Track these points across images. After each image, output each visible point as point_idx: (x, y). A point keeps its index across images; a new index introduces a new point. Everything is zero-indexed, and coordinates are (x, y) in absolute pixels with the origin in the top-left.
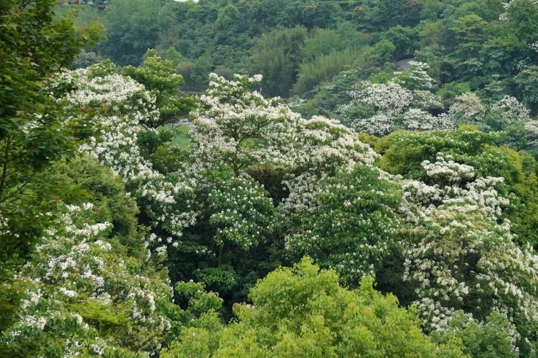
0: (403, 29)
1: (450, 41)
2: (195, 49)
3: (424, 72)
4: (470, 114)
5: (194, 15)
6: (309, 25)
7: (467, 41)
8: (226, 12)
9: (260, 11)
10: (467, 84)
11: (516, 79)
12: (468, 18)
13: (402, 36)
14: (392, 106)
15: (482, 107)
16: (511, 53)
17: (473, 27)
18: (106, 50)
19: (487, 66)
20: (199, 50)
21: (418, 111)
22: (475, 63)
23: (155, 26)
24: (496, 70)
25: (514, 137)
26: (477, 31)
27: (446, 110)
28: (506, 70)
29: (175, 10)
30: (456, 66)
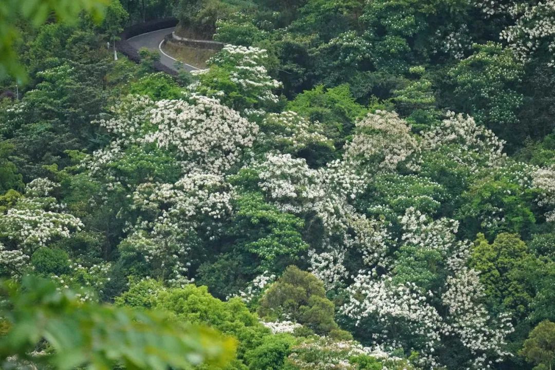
4: (396, 159)
14: (217, 149)
19: (379, 47)
21: (287, 158)
22: (355, 43)
25: (501, 205)
30: (316, 52)
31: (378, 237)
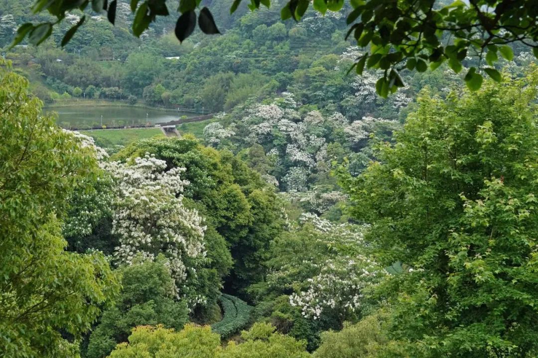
0: (285, 74)
1: (307, 81)
2: (173, 85)
3: (292, 99)
4: (315, 123)
5: (174, 66)
6: (236, 72)
7: (316, 82)
8: (191, 64)
9: (210, 64)
10: (316, 105)
11: (342, 103)
12: (317, 69)
13: (283, 78)
14: (272, 118)
15: (322, 119)
16: (340, 88)
17: (320, 74)
18: (125, 86)
19: (327, 96)
20: (176, 85)
21: (286, 121)
22: (321, 94)
23: (151, 72)
24: (332, 98)
25: (340, 135)
26: (322, 76)
27: (302, 120)
28: (337, 98)
29: (164, 63)
30: (310, 95)
31: (303, 141)
